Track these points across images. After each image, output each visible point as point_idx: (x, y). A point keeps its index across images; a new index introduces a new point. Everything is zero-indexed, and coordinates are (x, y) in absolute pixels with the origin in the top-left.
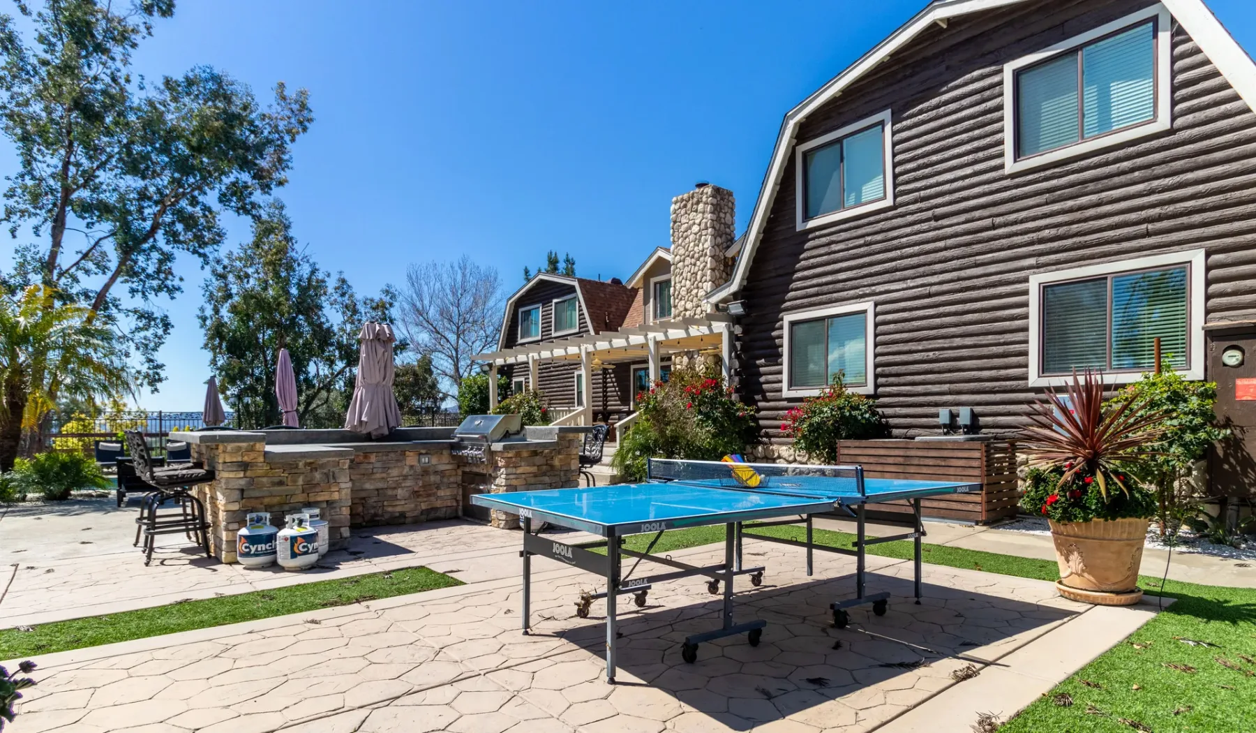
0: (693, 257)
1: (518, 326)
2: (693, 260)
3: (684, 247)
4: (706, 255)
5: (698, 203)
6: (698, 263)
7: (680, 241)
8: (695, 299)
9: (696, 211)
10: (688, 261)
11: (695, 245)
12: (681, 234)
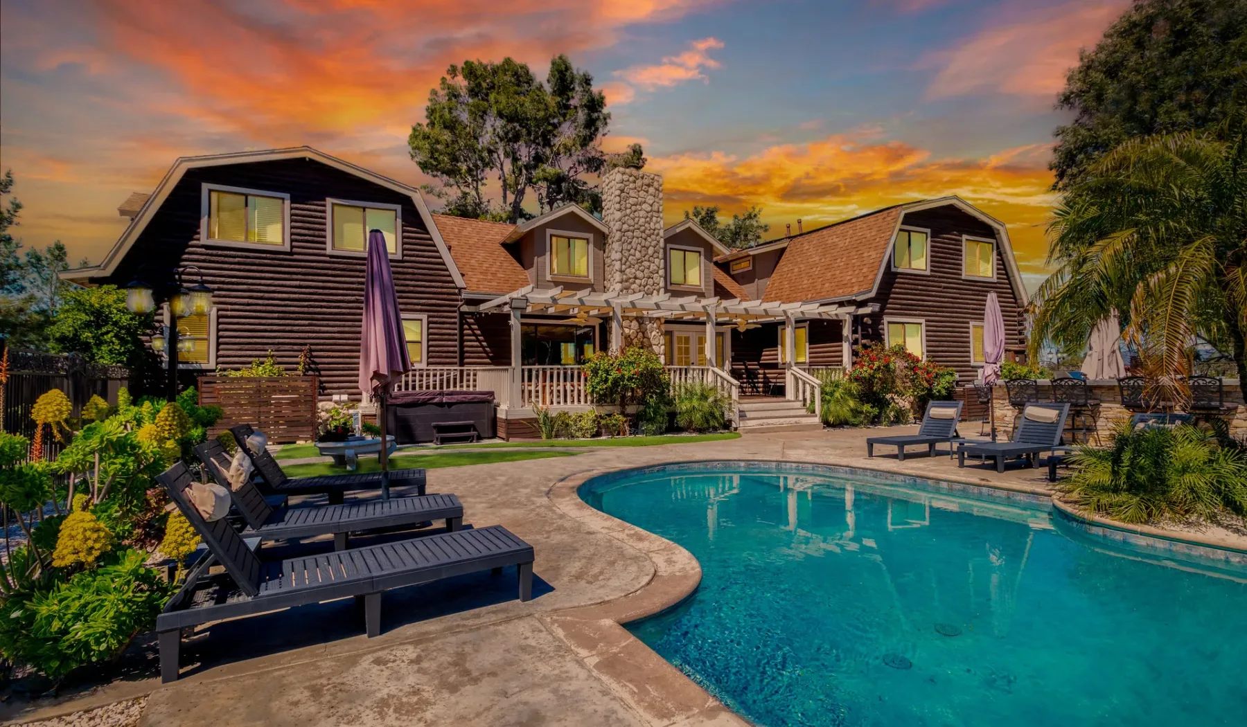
0: (644, 232)
1: (199, 219)
2: (644, 235)
3: (633, 219)
4: (658, 234)
5: (649, 185)
6: (649, 239)
7: (628, 211)
8: (646, 271)
9: (647, 192)
10: (637, 233)
11: (646, 222)
12: (628, 206)
